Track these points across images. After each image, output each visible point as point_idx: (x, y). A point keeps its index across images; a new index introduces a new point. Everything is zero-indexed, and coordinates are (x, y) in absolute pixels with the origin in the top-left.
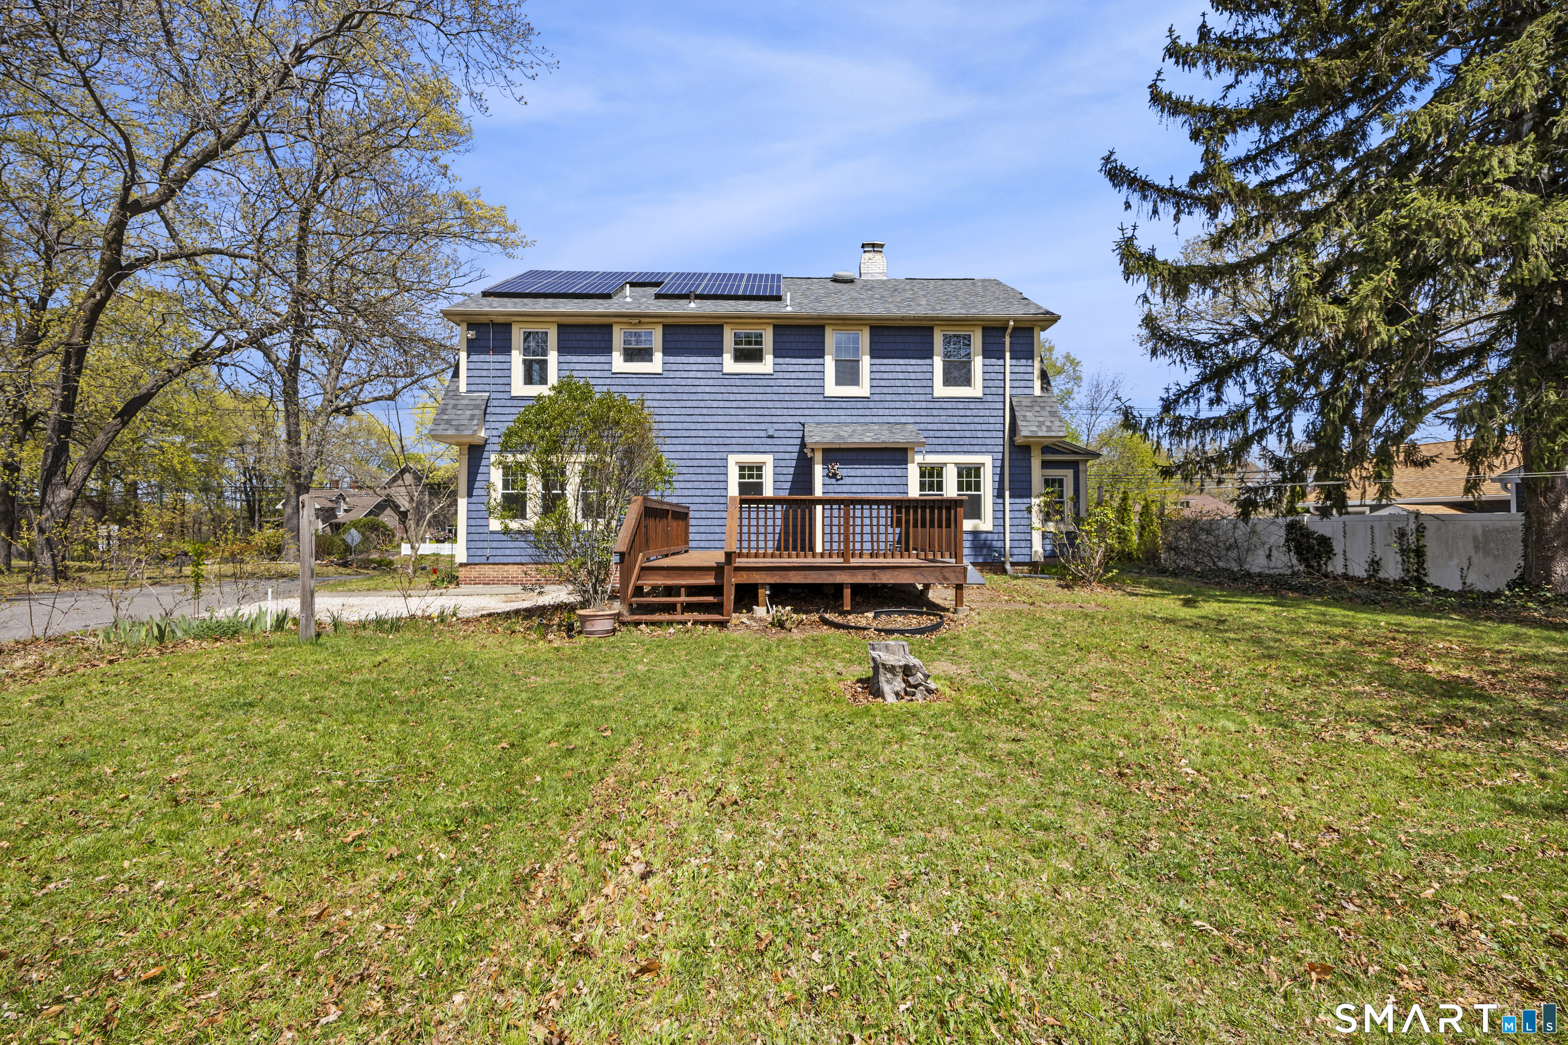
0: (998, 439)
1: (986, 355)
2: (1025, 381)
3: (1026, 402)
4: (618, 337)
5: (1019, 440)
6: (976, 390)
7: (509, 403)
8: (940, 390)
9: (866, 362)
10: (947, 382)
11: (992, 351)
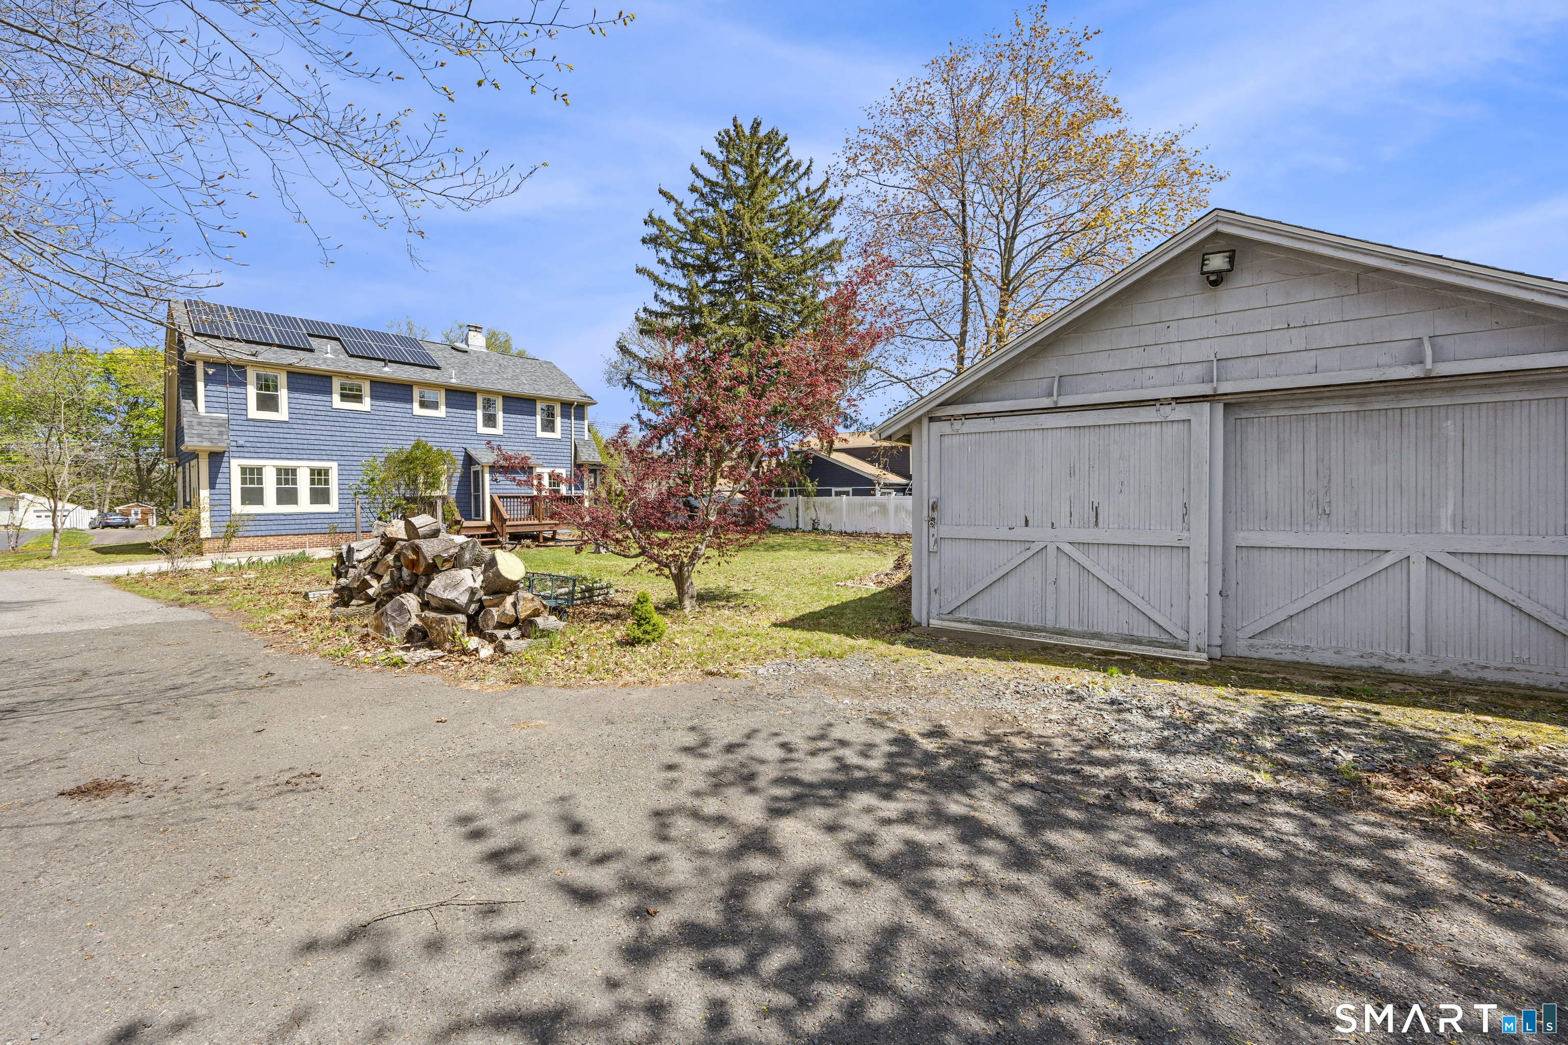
0: (569, 460)
1: (563, 416)
2: (580, 431)
3: (582, 443)
4: (336, 384)
5: (579, 462)
6: (557, 435)
7: (246, 423)
8: (540, 434)
9: (500, 416)
10: (543, 430)
11: (565, 415)
